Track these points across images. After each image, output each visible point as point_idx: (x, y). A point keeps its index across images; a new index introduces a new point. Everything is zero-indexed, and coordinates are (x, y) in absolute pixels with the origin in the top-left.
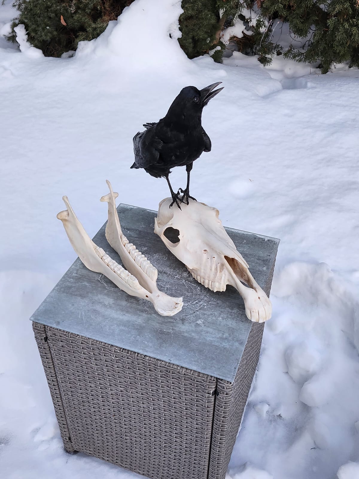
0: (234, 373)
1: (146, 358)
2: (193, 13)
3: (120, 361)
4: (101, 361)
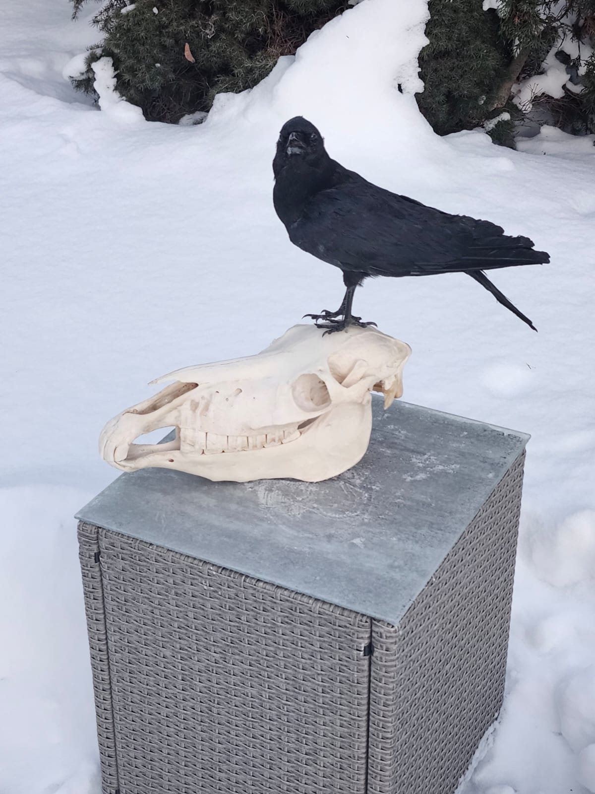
1: (258, 584)
3: (216, 594)
4: (185, 597)
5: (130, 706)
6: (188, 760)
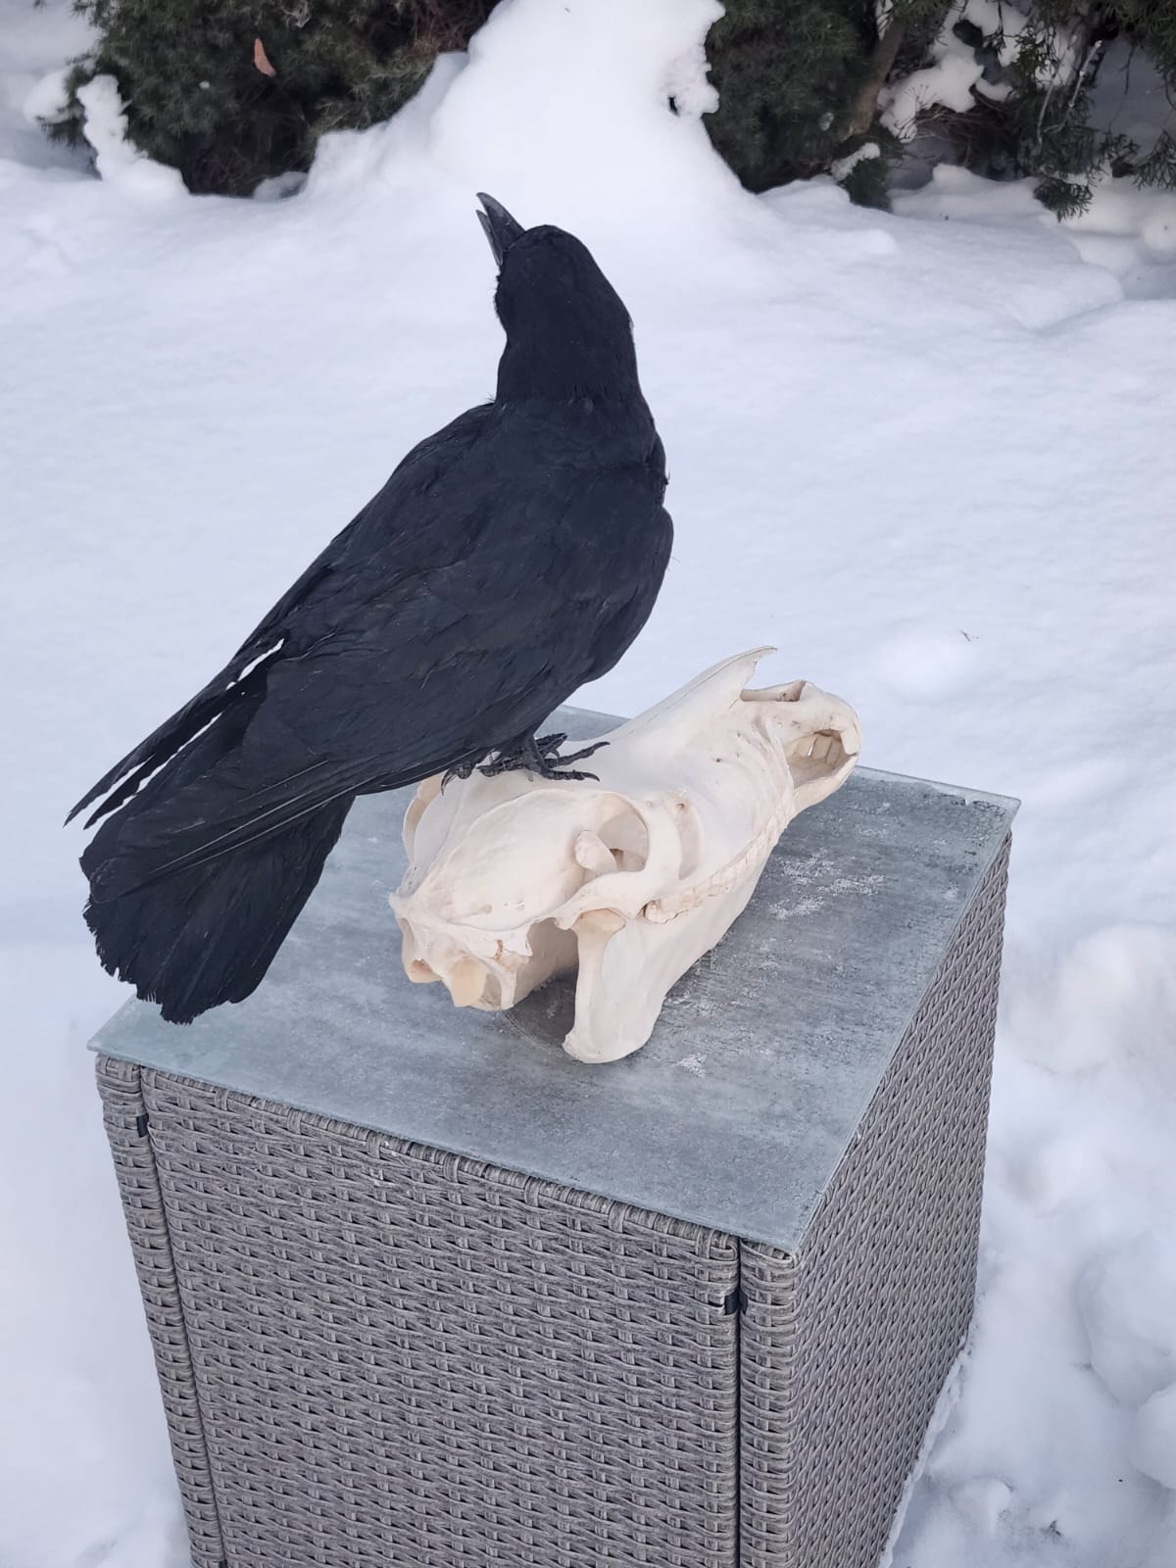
0: (800, 1221)
1: (489, 1175)
2: (763, 19)
3: (399, 1196)
4: (335, 1201)
5: (235, 1409)
6: (363, 1509)
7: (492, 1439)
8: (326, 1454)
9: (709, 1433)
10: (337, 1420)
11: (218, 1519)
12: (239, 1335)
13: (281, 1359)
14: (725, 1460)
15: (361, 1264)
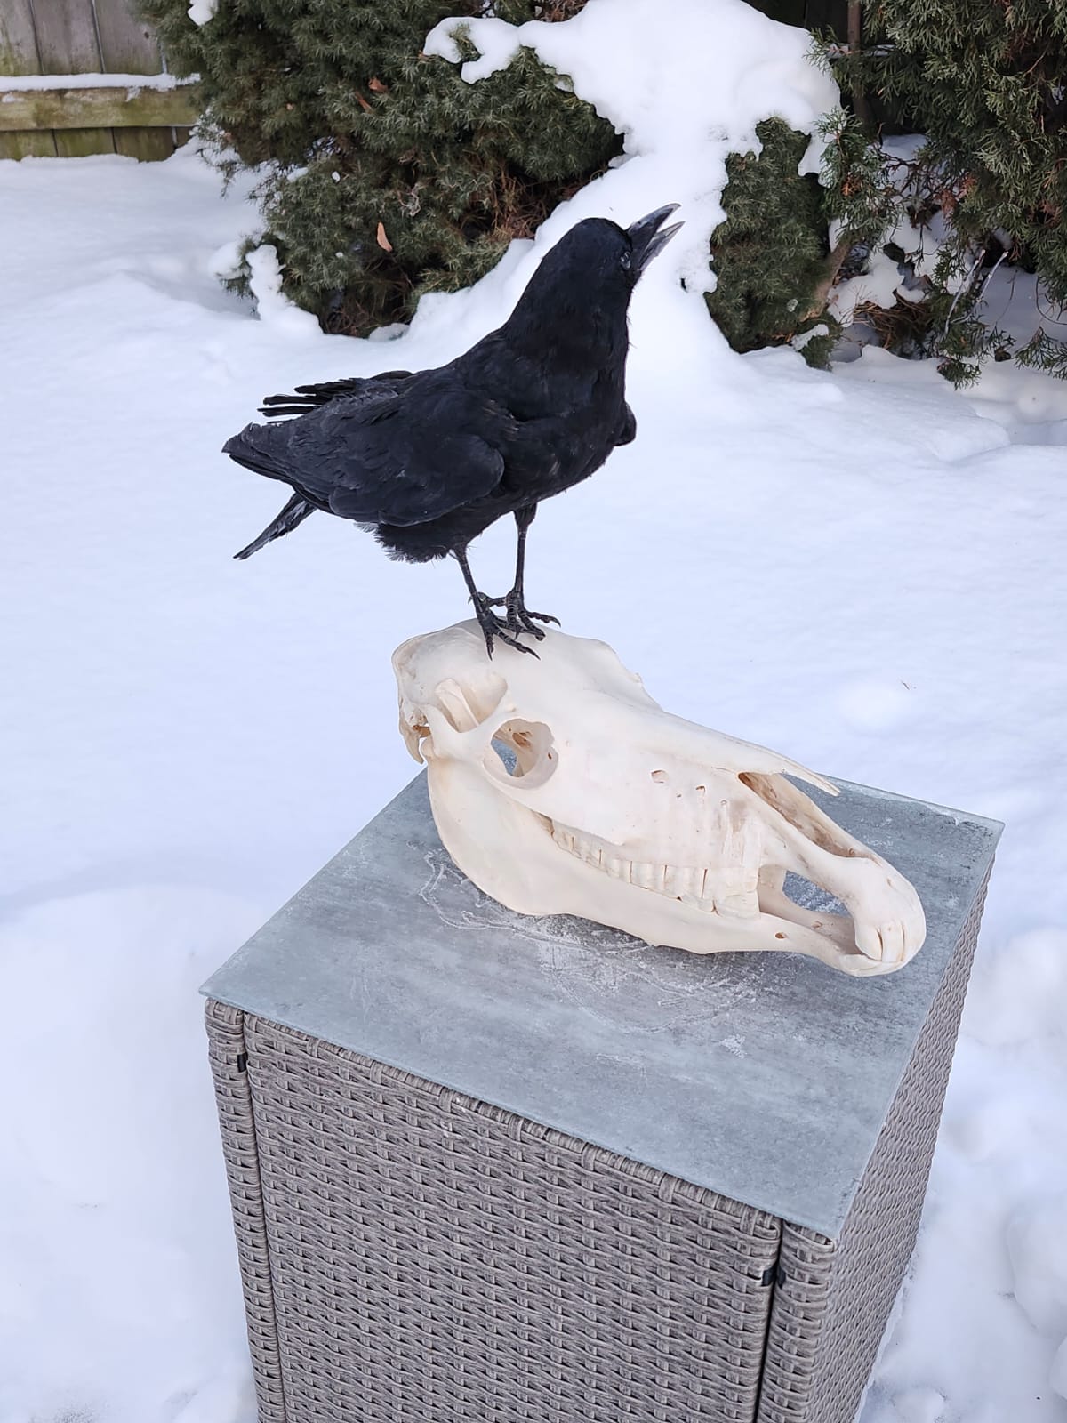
0: (841, 1209)
1: (549, 1137)
2: (753, 225)
3: (466, 1147)
4: (406, 1145)
5: (304, 1307)
6: (409, 1403)
7: (530, 1362)
8: (380, 1353)
9: (733, 1385)
10: (393, 1328)
11: (283, 1392)
12: (312, 1247)
13: (348, 1272)
14: (745, 1410)
15: (425, 1201)
